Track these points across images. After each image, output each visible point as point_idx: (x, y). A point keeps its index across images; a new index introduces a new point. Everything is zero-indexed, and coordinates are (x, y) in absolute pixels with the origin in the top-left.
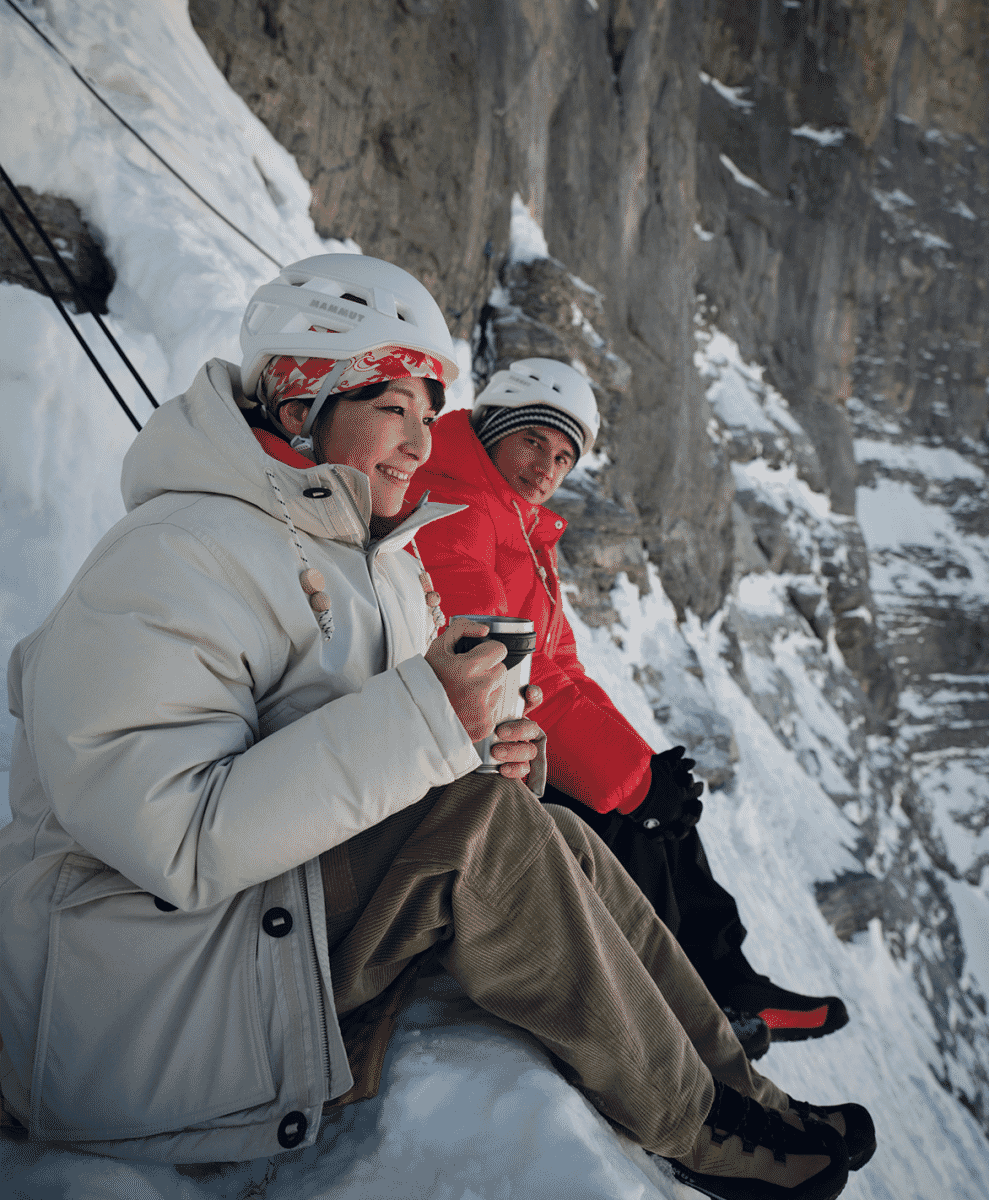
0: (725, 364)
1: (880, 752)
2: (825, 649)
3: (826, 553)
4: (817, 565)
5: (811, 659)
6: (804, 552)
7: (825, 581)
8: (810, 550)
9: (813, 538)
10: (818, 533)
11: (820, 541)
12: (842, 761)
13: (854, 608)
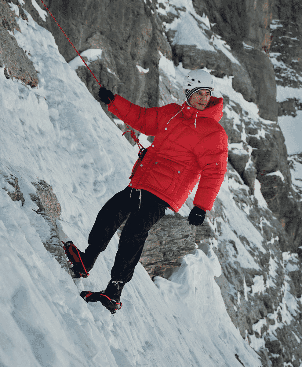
0: (184, 9)
1: (291, 262)
2: (252, 192)
3: (251, 131)
4: (244, 136)
5: (241, 196)
6: (235, 127)
7: (251, 149)
8: (239, 127)
9: (241, 120)
10: (246, 119)
11: (247, 124)
12: (256, 253)
13: (273, 171)
